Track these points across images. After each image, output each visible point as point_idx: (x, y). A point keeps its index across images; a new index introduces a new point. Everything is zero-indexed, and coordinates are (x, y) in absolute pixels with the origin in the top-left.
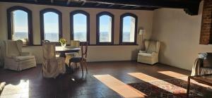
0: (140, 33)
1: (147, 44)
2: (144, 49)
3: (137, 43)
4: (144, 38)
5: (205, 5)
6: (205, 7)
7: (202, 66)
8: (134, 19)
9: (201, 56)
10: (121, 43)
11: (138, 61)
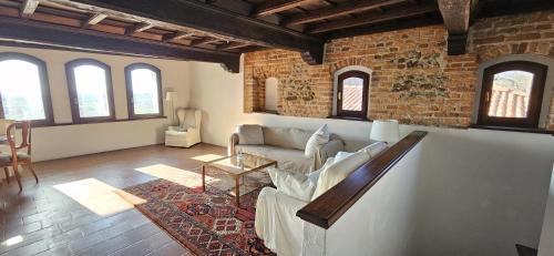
0: (168, 98)
1: (181, 115)
2: (177, 124)
3: (165, 115)
4: (175, 105)
5: (245, 60)
6: (246, 63)
7: (237, 143)
8: (155, 74)
9: (237, 131)
10: (132, 117)
11: (167, 144)
